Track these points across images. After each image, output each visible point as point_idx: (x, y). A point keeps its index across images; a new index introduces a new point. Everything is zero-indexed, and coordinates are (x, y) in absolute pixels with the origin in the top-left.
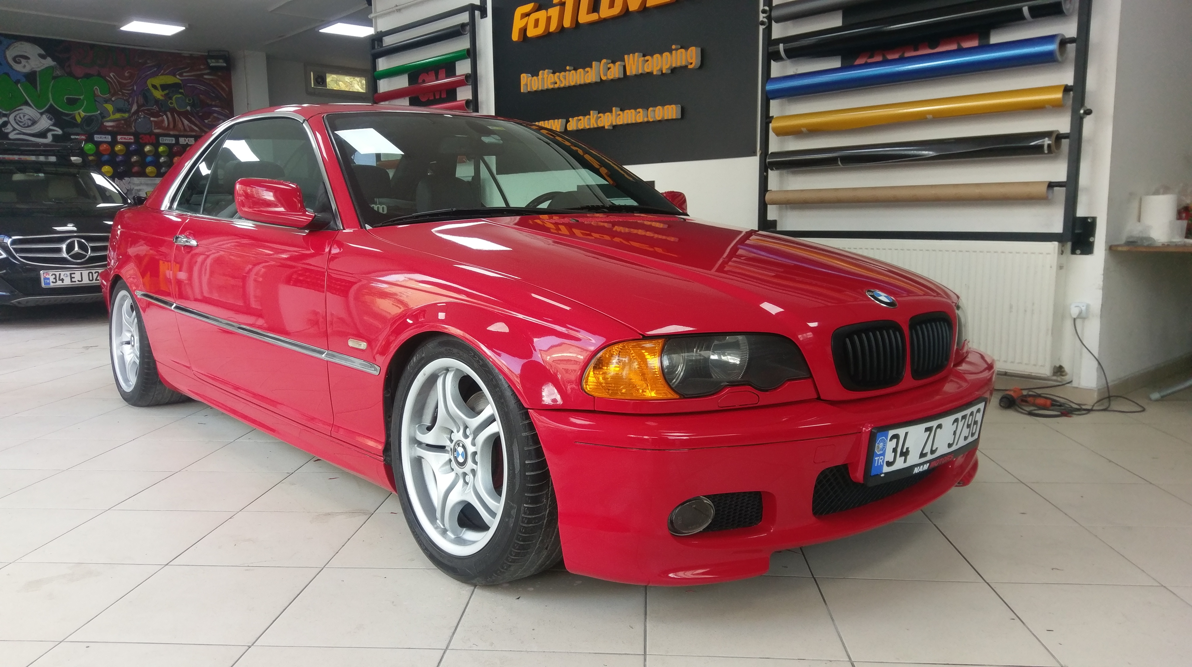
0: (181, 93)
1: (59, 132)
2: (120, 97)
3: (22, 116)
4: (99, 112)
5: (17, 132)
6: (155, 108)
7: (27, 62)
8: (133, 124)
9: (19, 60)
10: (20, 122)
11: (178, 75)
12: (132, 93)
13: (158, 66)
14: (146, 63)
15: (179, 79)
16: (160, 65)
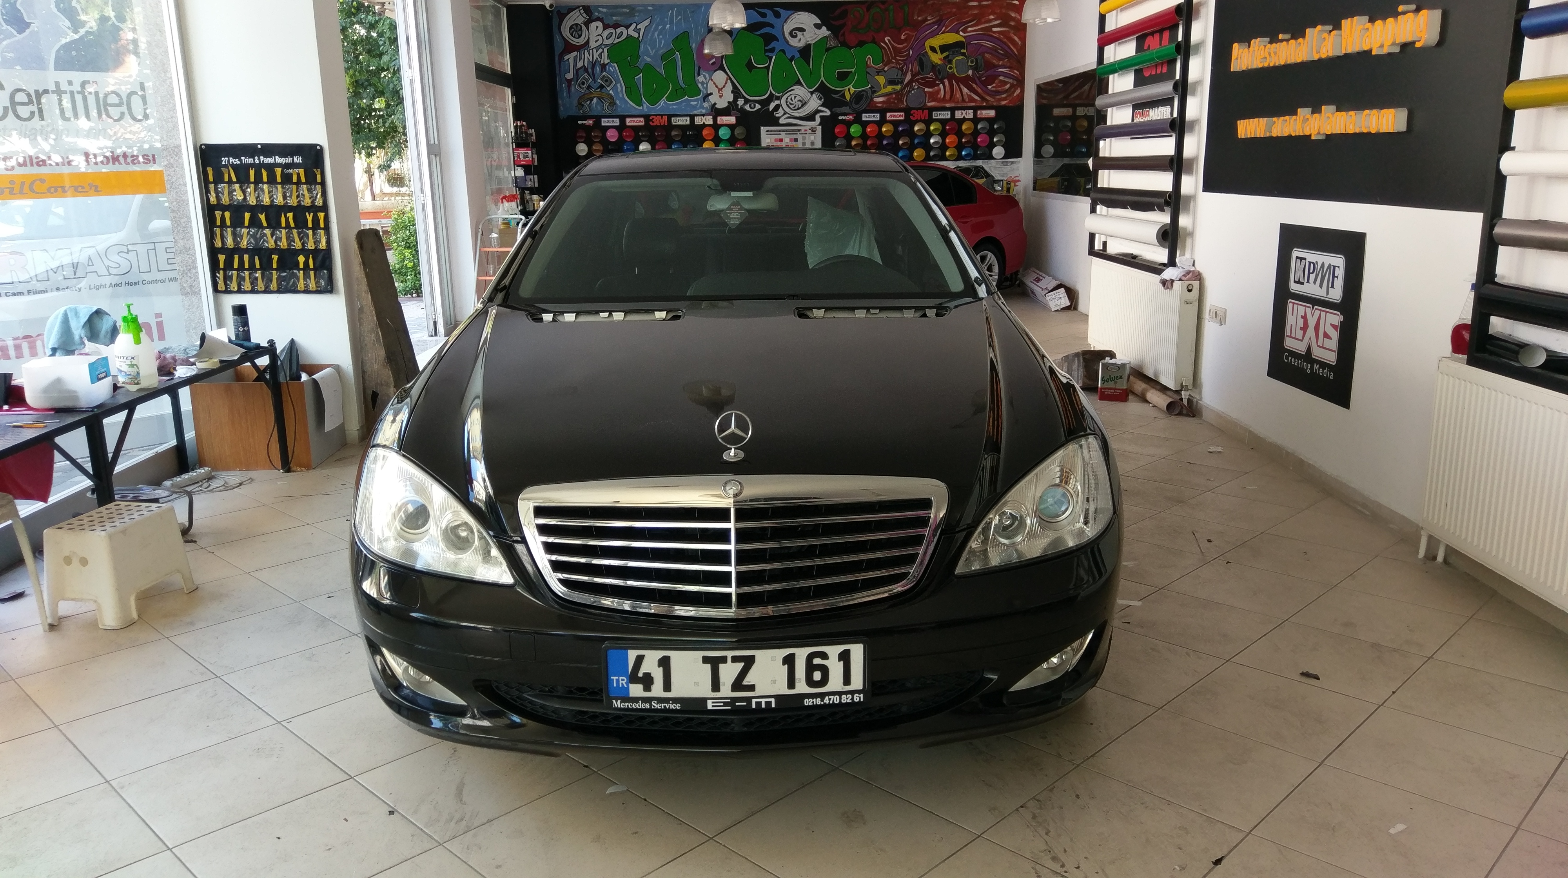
0: (963, 54)
1: (827, 113)
2: (893, 66)
3: (793, 97)
4: (870, 86)
5: (788, 115)
6: (932, 75)
7: (803, 35)
8: (905, 98)
9: (795, 33)
10: (791, 104)
11: (962, 31)
12: (906, 59)
13: (940, 22)
14: (926, 20)
15: (963, 36)
16: (942, 21)
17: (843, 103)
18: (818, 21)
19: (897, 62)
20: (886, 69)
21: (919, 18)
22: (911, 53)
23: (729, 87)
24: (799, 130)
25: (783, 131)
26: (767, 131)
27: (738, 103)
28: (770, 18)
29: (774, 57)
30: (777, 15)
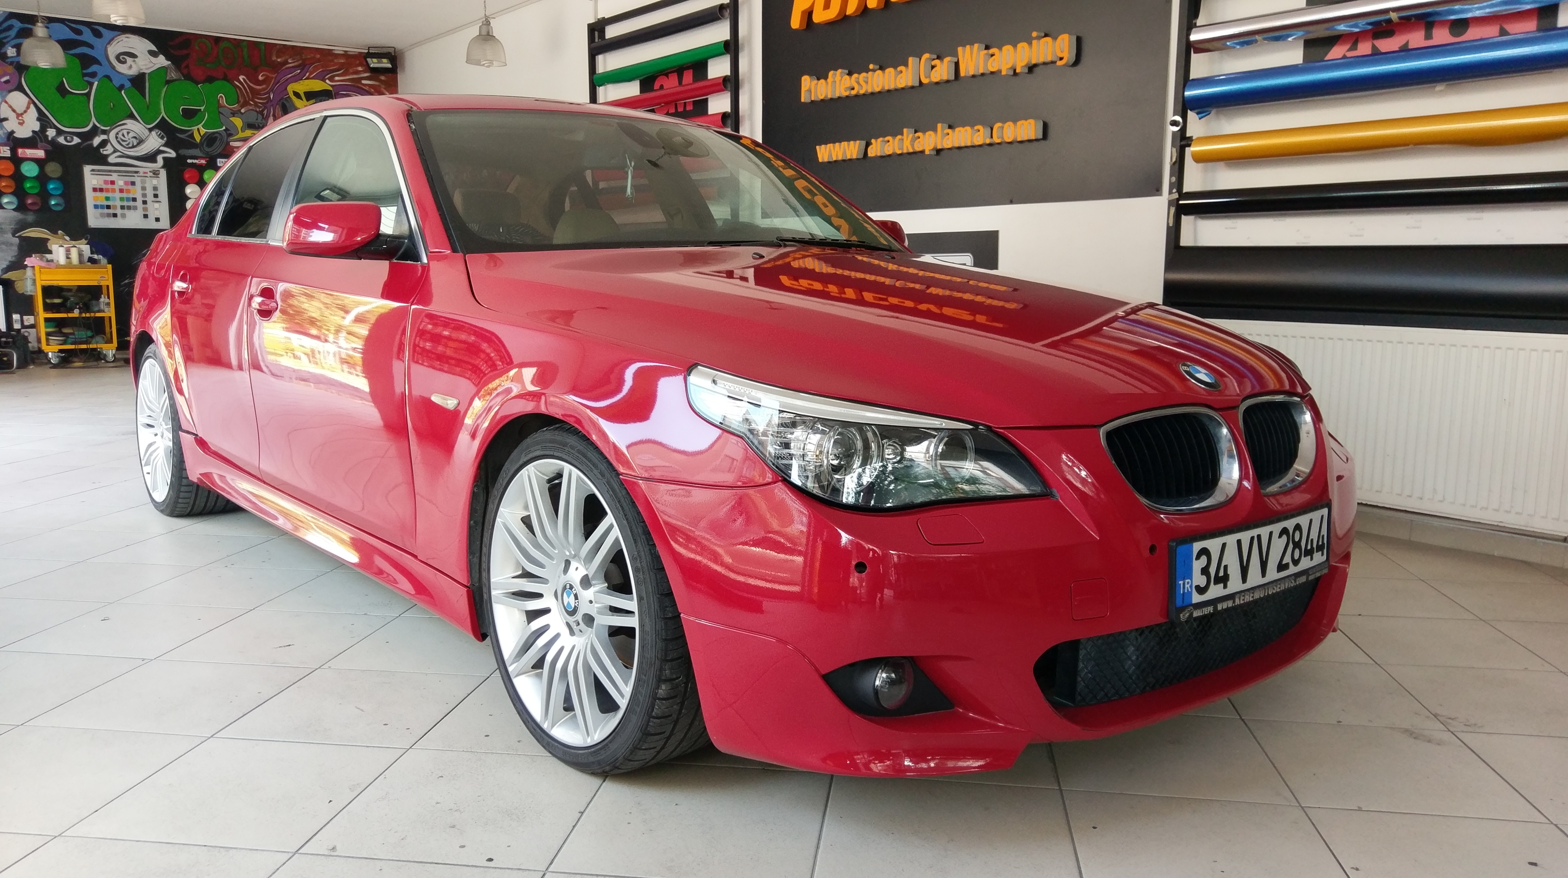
1: (172, 154)
2: (251, 108)
3: (125, 132)
4: (224, 128)
5: (118, 154)
7: (134, 61)
9: (123, 58)
10: (123, 141)
11: (329, 79)
12: (267, 102)
13: (303, 66)
14: (286, 63)
15: (330, 85)
16: (305, 66)
17: (190, 143)
18: (154, 48)
19: (256, 104)
20: (243, 111)
21: (279, 60)
22: (272, 97)
23: (33, 113)
24: (137, 172)
25: (115, 171)
26: (93, 170)
27: (47, 133)
28: (87, 35)
29: (96, 83)
30: (98, 34)
